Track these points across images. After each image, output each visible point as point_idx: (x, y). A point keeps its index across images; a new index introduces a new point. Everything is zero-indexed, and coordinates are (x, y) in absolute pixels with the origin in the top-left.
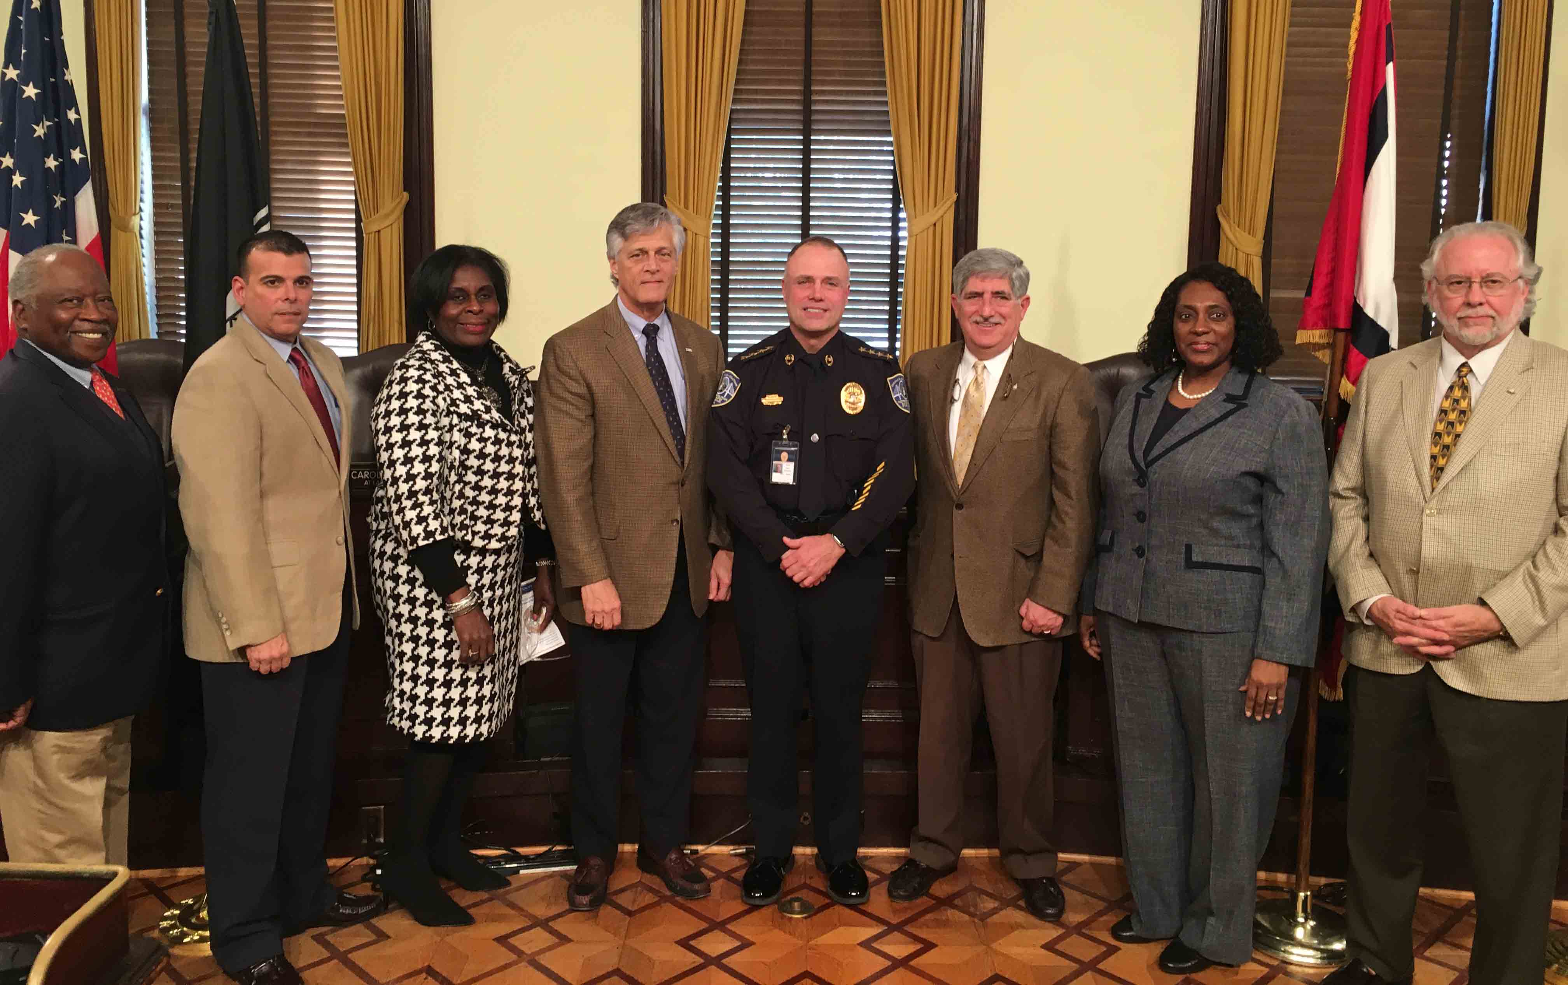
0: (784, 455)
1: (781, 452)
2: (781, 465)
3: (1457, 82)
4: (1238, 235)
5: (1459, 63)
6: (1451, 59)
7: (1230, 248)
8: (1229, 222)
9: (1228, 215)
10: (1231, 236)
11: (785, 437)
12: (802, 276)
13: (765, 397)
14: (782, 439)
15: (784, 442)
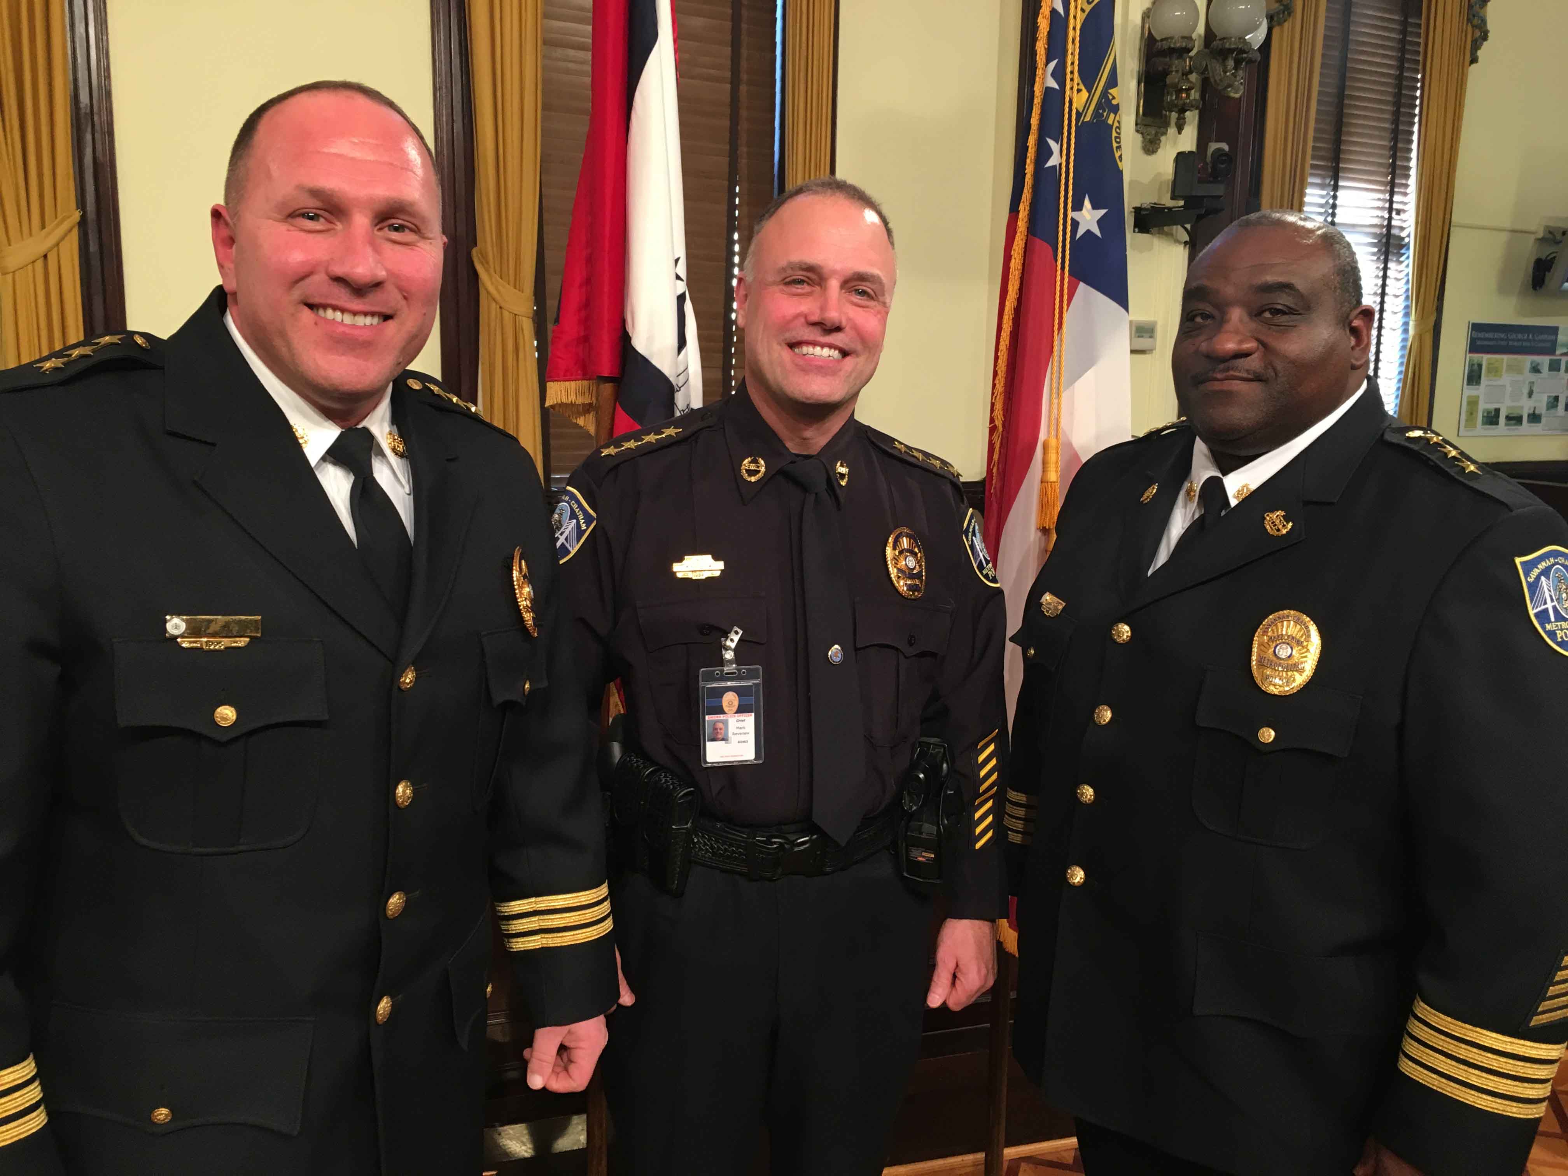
0: (730, 700)
1: (721, 692)
2: (725, 723)
3: (744, 113)
4: (501, 288)
5: (743, 88)
6: (735, 82)
7: (493, 305)
8: (487, 270)
9: (487, 263)
10: (491, 289)
11: (729, 655)
12: (792, 266)
13: (680, 560)
14: (721, 662)
15: (726, 669)
